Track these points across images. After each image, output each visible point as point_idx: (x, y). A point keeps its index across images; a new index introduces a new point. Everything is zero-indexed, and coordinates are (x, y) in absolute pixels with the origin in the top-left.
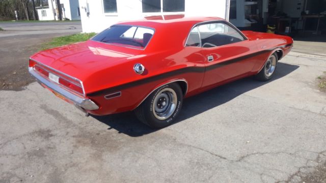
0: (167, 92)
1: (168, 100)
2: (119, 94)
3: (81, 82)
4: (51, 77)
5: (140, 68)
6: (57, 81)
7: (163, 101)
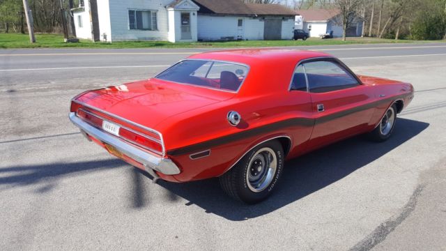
0: (264, 153)
1: (264, 164)
2: (208, 153)
3: (161, 135)
4: (107, 126)
5: (236, 118)
6: (117, 133)
7: (258, 165)
